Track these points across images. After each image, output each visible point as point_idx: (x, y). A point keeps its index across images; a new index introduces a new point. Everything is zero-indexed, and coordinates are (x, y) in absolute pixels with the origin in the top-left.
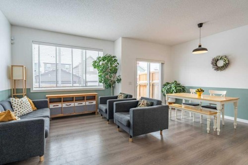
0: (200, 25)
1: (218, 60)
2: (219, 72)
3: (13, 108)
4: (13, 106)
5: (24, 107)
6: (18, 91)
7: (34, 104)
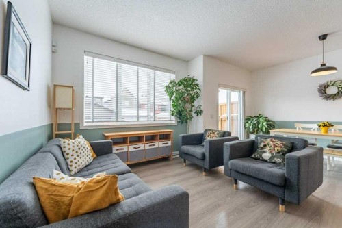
0: (323, 37)
1: (328, 86)
2: (331, 102)
3: (66, 157)
4: (65, 154)
5: (83, 154)
6: (60, 126)
7: (93, 148)
